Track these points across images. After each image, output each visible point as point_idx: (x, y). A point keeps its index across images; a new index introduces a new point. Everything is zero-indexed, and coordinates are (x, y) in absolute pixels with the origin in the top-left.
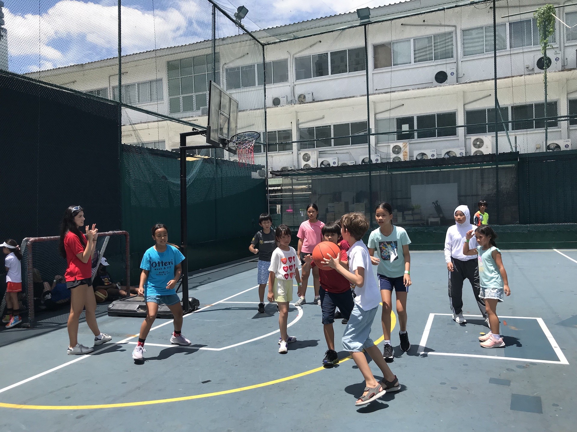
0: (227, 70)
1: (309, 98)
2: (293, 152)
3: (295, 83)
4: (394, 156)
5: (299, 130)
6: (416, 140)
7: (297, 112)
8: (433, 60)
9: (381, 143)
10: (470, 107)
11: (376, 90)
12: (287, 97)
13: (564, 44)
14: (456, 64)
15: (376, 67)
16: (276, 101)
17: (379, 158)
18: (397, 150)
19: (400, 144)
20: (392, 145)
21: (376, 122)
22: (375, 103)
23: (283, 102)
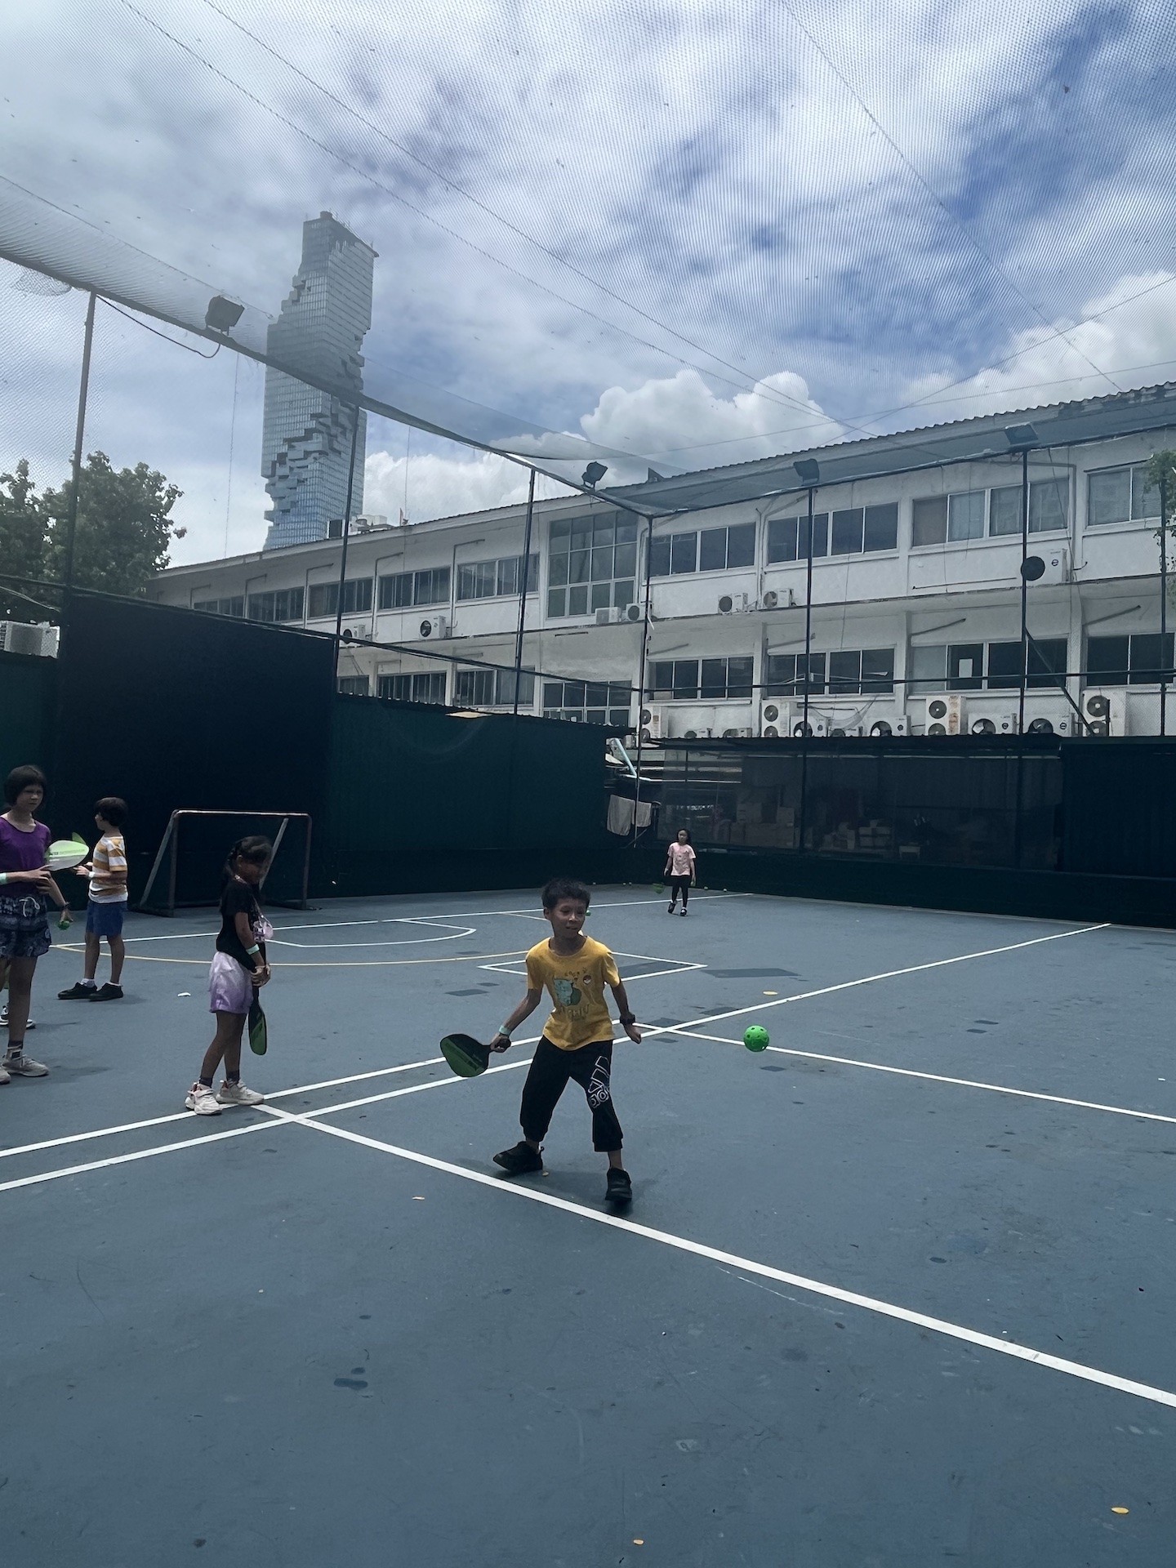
0: (649, 540)
1: (783, 601)
2: (751, 702)
3: (765, 570)
4: (932, 721)
5: (766, 658)
6: (985, 691)
7: (765, 625)
8: (1026, 532)
9: (918, 694)
10: (1096, 631)
11: (914, 588)
12: (745, 596)
14: (1069, 542)
15: (915, 542)
16: (725, 604)
17: (904, 724)
18: (938, 709)
19: (945, 699)
20: (930, 700)
21: (911, 651)
22: (910, 615)
23: (737, 604)
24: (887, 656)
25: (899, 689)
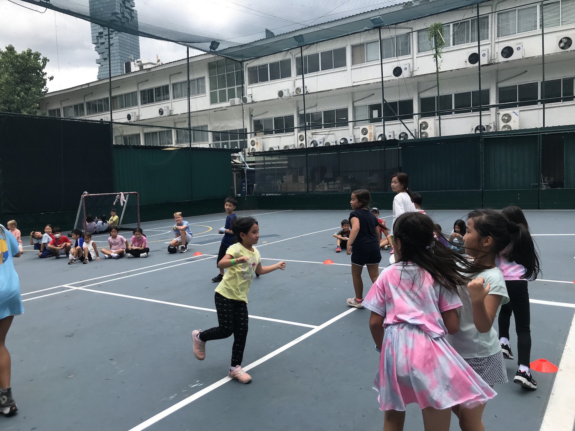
0: (249, 68)
2: (294, 134)
3: (295, 78)
4: (363, 136)
5: (299, 115)
6: (382, 123)
7: (297, 101)
8: (395, 57)
9: (357, 126)
10: (423, 95)
11: (354, 82)
12: (288, 90)
13: (495, 40)
14: (412, 60)
15: (353, 63)
16: (281, 94)
17: (352, 138)
18: (365, 131)
19: (367, 127)
20: (362, 127)
21: (354, 108)
22: (353, 93)
23: (285, 94)
24: (345, 112)
25: (351, 124)
